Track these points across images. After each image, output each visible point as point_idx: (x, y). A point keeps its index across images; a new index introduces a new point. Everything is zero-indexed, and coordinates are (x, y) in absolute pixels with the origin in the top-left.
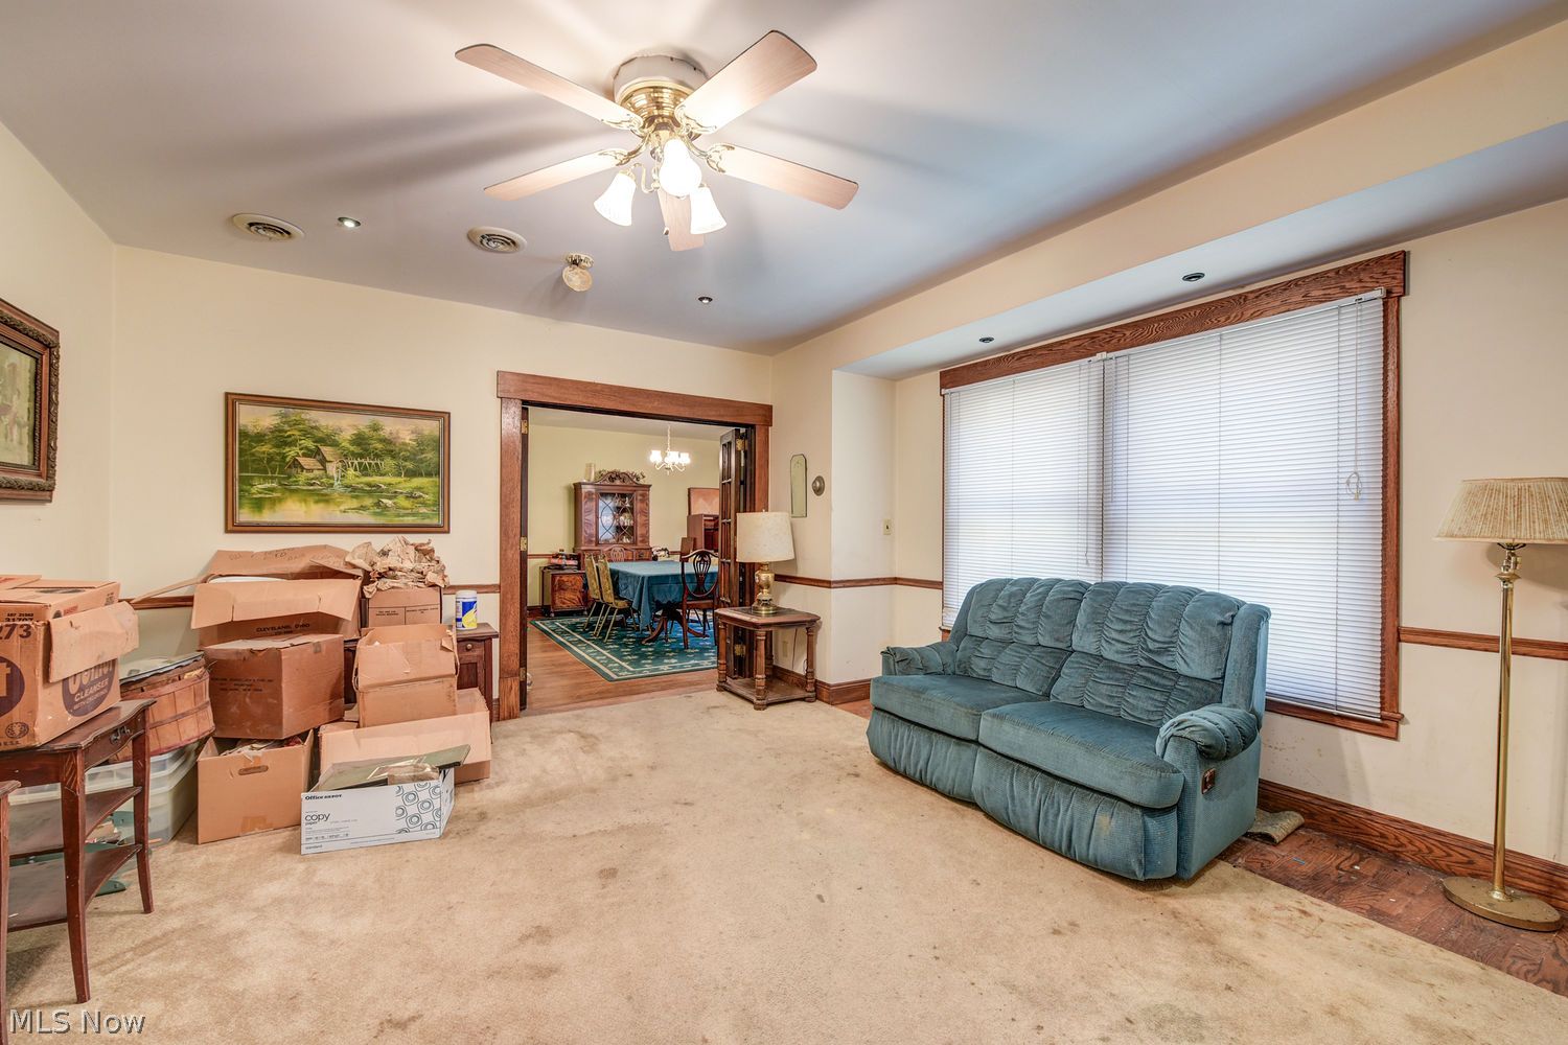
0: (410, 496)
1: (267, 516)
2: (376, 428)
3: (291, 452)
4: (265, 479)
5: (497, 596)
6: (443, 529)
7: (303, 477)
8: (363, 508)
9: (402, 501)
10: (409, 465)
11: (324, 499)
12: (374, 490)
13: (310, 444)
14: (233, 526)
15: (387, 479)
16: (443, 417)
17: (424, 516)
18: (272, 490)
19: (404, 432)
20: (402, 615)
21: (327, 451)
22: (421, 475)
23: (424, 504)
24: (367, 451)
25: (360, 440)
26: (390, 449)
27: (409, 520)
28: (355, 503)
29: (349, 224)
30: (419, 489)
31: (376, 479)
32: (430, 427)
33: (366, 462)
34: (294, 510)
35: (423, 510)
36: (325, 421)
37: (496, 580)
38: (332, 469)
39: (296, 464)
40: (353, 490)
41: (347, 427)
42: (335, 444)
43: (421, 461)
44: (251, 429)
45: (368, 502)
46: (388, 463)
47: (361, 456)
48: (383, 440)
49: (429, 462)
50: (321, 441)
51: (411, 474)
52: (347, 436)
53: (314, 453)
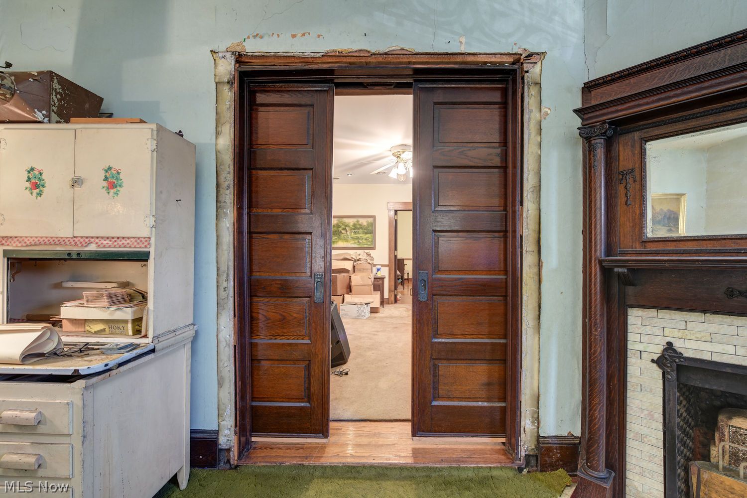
0: (366, 239)
1: (335, 245)
2: (358, 221)
3: (340, 229)
4: (335, 236)
5: (388, 268)
6: (374, 248)
7: (342, 235)
8: (355, 243)
9: (364, 241)
10: (365, 231)
11: (347, 241)
12: (358, 238)
13: (344, 227)
15: (360, 235)
16: (374, 217)
17: (369, 245)
18: (336, 239)
19: (364, 222)
20: (363, 270)
21: (347, 228)
22: (368, 234)
23: (370, 242)
24: (356, 228)
25: (354, 225)
26: (361, 227)
27: (366, 246)
28: (353, 242)
29: (350, 175)
30: (368, 237)
31: (358, 235)
32: (370, 220)
33: (356, 231)
34: (341, 244)
36: (346, 220)
37: (387, 263)
38: (348, 233)
39: (341, 232)
40: (353, 238)
41: (351, 222)
42: (349, 227)
43: (368, 230)
45: (356, 241)
46: (361, 231)
47: (355, 229)
48: (360, 225)
49: (370, 230)
50: (346, 226)
51: (366, 233)
52: (351, 224)
53: (345, 229)
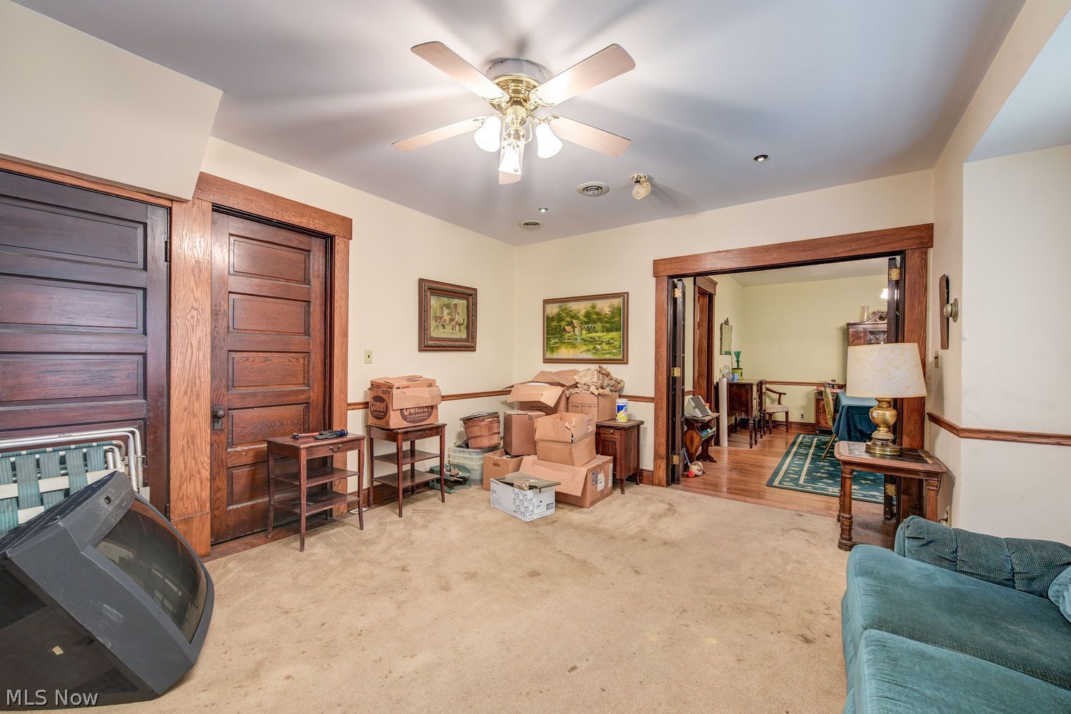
0: (608, 343)
1: (555, 356)
2: (593, 307)
3: (563, 324)
4: (555, 337)
5: (652, 405)
6: (624, 361)
7: (567, 335)
8: (588, 350)
9: (606, 347)
10: (608, 325)
11: (574, 346)
12: (593, 340)
13: (568, 319)
14: (546, 361)
15: (598, 334)
16: (624, 296)
17: (615, 354)
18: (556, 343)
19: (605, 307)
20: (581, 408)
21: (575, 321)
22: (613, 331)
23: (615, 348)
24: (591, 319)
25: (588, 315)
26: (600, 317)
27: (608, 356)
28: (585, 348)
29: (543, 211)
30: (612, 339)
31: (594, 335)
32: (617, 302)
33: (589, 326)
34: (564, 352)
35: (614, 351)
36: (574, 306)
37: (651, 394)
38: (577, 330)
39: (564, 330)
40: (584, 340)
41: (581, 308)
42: (578, 318)
43: (613, 323)
44: (551, 316)
45: (591, 347)
46: (599, 326)
47: (588, 323)
48: (598, 314)
49: (618, 322)
50: (573, 317)
51: (609, 330)
52: (582, 313)
53: (570, 324)
